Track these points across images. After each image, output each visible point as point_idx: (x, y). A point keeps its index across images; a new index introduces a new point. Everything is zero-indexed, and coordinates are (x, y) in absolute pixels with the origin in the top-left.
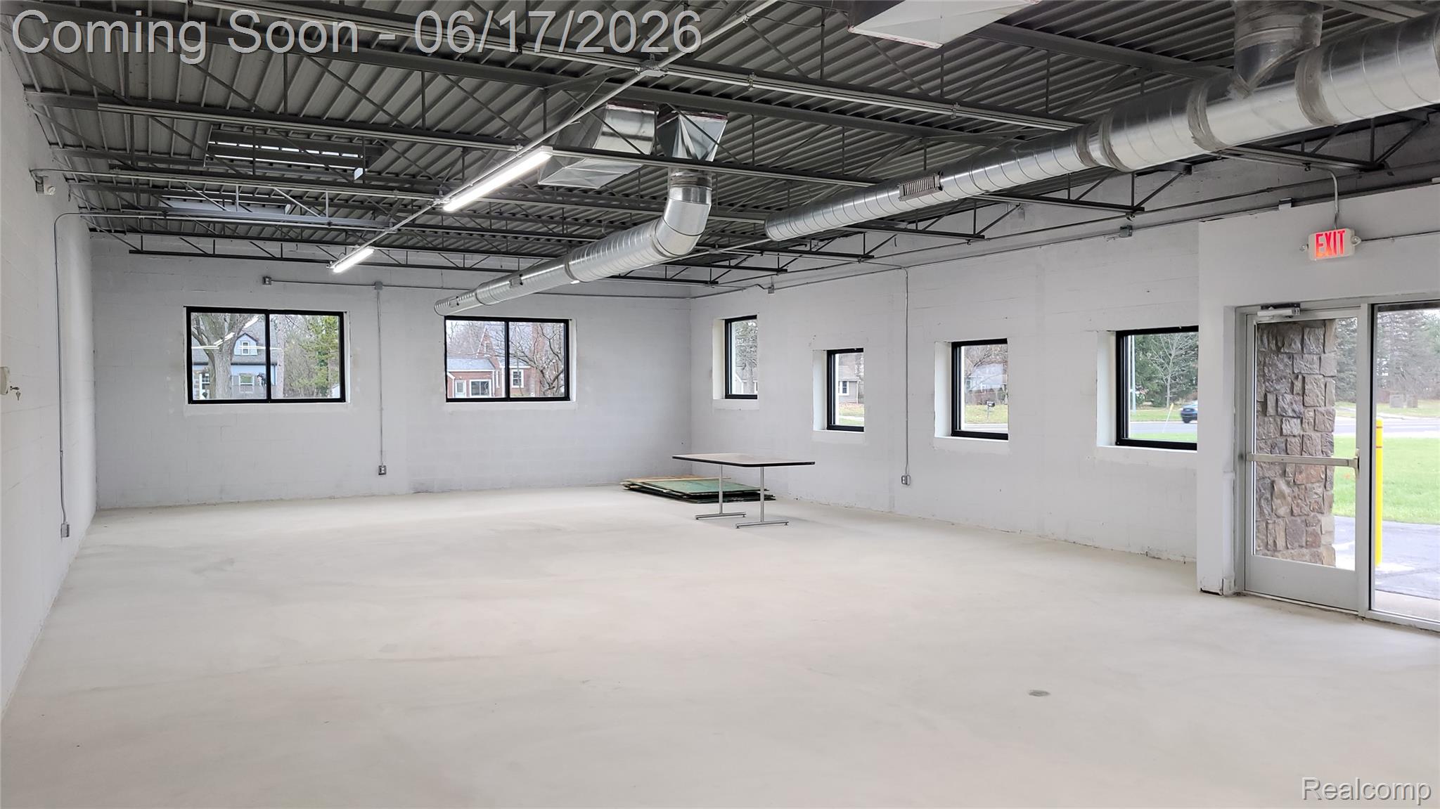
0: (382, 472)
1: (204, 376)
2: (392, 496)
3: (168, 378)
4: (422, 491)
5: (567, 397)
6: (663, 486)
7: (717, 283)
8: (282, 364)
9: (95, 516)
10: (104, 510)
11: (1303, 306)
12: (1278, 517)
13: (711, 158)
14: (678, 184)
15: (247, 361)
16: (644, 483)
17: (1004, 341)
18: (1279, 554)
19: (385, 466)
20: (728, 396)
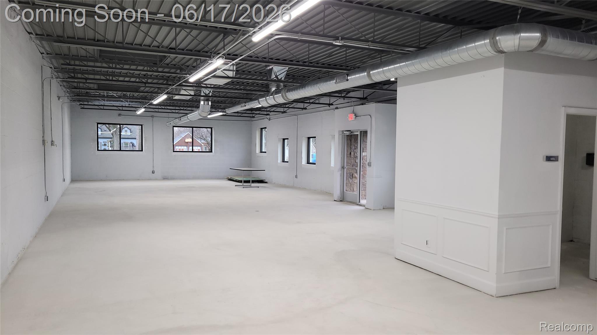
0: (153, 172)
1: (111, 143)
2: (156, 179)
3: (92, 143)
4: (165, 178)
5: (211, 152)
6: (234, 178)
7: (255, 117)
8: (138, 139)
9: (71, 182)
10: (73, 181)
11: (351, 131)
12: (355, 183)
13: (211, 94)
14: (202, 101)
15: (127, 137)
16: (231, 178)
17: (315, 137)
18: (355, 192)
19: (154, 171)
20: (261, 152)
